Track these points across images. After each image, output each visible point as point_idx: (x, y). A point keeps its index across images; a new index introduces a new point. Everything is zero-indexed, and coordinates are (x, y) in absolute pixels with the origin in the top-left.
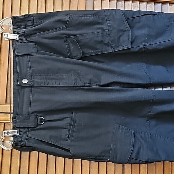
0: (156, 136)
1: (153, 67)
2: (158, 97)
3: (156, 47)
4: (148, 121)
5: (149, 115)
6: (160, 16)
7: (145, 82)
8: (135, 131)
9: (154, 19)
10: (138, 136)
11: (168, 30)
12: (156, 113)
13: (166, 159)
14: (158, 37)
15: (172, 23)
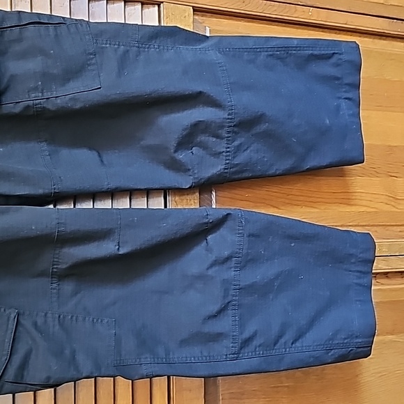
0: (74, 318)
1: (65, 153)
2: (71, 227)
3: (64, 105)
4: (55, 285)
5: (55, 270)
6: (73, 29)
7: (41, 191)
8: (22, 311)
9: (56, 35)
10: (27, 322)
11: (94, 64)
12: (70, 263)
13: (92, 373)
14: (69, 80)
15: (103, 48)
